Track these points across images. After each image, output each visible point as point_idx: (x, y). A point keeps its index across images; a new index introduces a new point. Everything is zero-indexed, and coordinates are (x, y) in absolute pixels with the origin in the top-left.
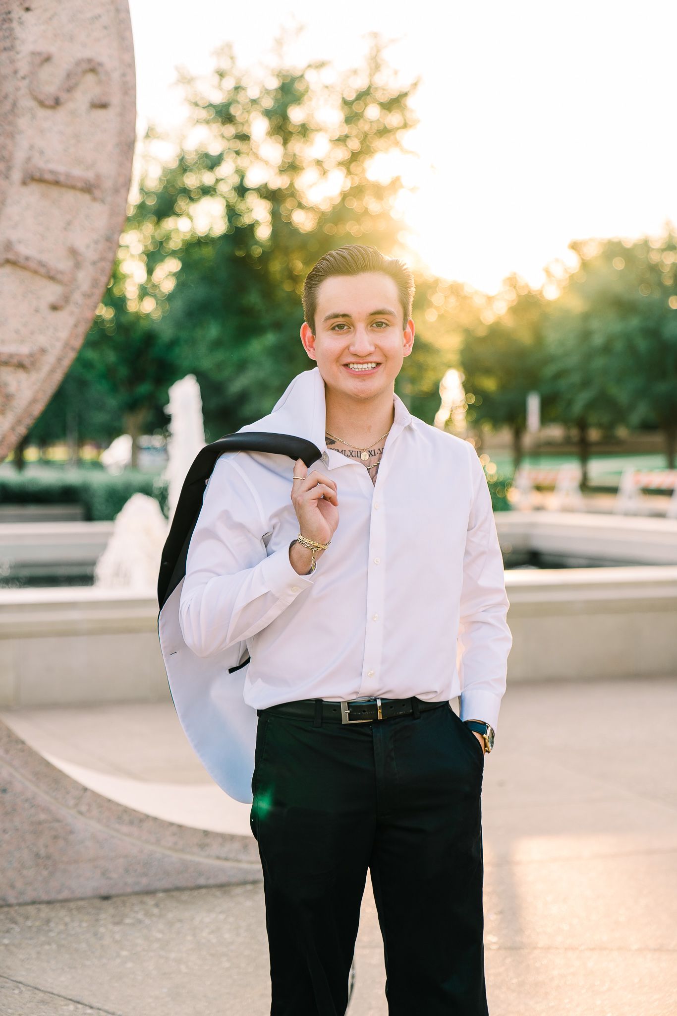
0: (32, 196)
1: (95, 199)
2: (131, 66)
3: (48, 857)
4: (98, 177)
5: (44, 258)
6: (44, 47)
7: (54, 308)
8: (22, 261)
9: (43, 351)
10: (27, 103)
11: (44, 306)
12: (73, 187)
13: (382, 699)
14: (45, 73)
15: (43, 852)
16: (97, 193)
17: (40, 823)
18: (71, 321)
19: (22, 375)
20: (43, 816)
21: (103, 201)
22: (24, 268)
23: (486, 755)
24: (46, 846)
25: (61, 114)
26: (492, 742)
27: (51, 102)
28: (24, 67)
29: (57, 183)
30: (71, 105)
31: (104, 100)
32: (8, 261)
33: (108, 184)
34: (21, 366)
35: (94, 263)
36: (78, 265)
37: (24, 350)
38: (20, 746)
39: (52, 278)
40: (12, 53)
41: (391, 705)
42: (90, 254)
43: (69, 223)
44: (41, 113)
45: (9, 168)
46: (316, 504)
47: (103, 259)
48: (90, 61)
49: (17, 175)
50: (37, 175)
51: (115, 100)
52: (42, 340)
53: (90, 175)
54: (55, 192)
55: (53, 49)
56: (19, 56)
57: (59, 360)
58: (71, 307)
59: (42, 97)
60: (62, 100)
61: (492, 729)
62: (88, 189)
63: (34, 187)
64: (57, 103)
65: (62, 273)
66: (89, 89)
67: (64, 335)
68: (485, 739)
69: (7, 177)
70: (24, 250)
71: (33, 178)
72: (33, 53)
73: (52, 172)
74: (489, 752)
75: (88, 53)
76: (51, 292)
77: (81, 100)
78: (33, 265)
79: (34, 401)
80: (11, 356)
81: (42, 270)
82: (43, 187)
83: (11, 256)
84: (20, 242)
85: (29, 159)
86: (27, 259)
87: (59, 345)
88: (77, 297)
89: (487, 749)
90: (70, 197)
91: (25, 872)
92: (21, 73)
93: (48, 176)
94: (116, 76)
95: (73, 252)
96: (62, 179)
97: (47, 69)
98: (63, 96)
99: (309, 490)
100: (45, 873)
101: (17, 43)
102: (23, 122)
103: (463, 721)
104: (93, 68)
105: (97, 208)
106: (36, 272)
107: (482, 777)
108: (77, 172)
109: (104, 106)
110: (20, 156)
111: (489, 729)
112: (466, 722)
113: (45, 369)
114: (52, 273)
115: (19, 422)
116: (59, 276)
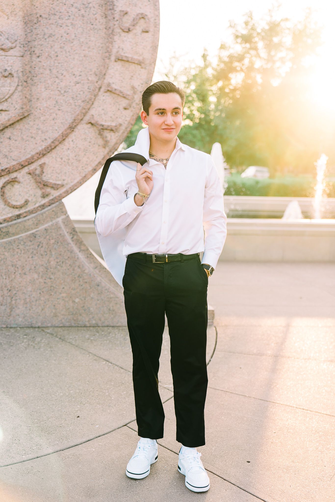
0: (118, 66)
1: (142, 68)
2: (158, 16)
3: (114, 311)
4: (144, 59)
5: (122, 90)
6: (125, 9)
7: (125, 109)
8: (114, 91)
9: (120, 125)
10: (118, 30)
11: (121, 108)
12: (134, 63)
14: (125, 18)
15: (111, 308)
16: (143, 65)
17: (111, 298)
18: (132, 114)
19: (112, 134)
20: (112, 296)
21: (145, 68)
22: (114, 93)
24: (113, 307)
25: (130, 35)
27: (127, 30)
28: (117, 16)
29: (128, 61)
30: (134, 31)
31: (147, 29)
32: (108, 90)
33: (147, 62)
34: (112, 130)
35: (140, 92)
36: (135, 93)
37: (114, 124)
38: (104, 270)
39: (124, 97)
40: (113, 11)
41: (172, 257)
42: (139, 88)
43: (132, 77)
44: (123, 34)
45: (110, 55)
46: (144, 180)
48: (142, 14)
49: (113, 58)
51: (151, 30)
52: (120, 121)
53: (141, 58)
54: (127, 64)
55: (128, 10)
56: (116, 12)
57: (126, 128)
58: (131, 109)
59: (123, 28)
60: (130, 29)
62: (140, 63)
63: (119, 62)
64: (129, 30)
65: (129, 95)
66: (142, 25)
67: (128, 119)
69: (109, 59)
70: (114, 86)
71: (119, 59)
72: (121, 11)
73: (126, 57)
75: (142, 11)
76: (124, 103)
77: (138, 29)
78: (117, 92)
79: (116, 143)
80: (108, 126)
81: (121, 94)
82: (123, 62)
83: (109, 89)
84: (113, 83)
85: (118, 52)
86: (115, 90)
87: (126, 123)
88: (134, 105)
89: (209, 275)
90: (133, 67)
91: (105, 315)
92: (116, 19)
93: (124, 58)
94: (152, 20)
95: (133, 88)
96: (130, 59)
97: (126, 17)
98: (132, 28)
99: (142, 174)
100: (112, 316)
101: (115, 7)
102: (116, 38)
104: (143, 17)
105: (143, 70)
106: (119, 95)
108: (136, 57)
109: (147, 32)
110: (114, 51)
111: (211, 268)
113: (121, 132)
114: (125, 96)
115: (110, 151)
116: (127, 97)
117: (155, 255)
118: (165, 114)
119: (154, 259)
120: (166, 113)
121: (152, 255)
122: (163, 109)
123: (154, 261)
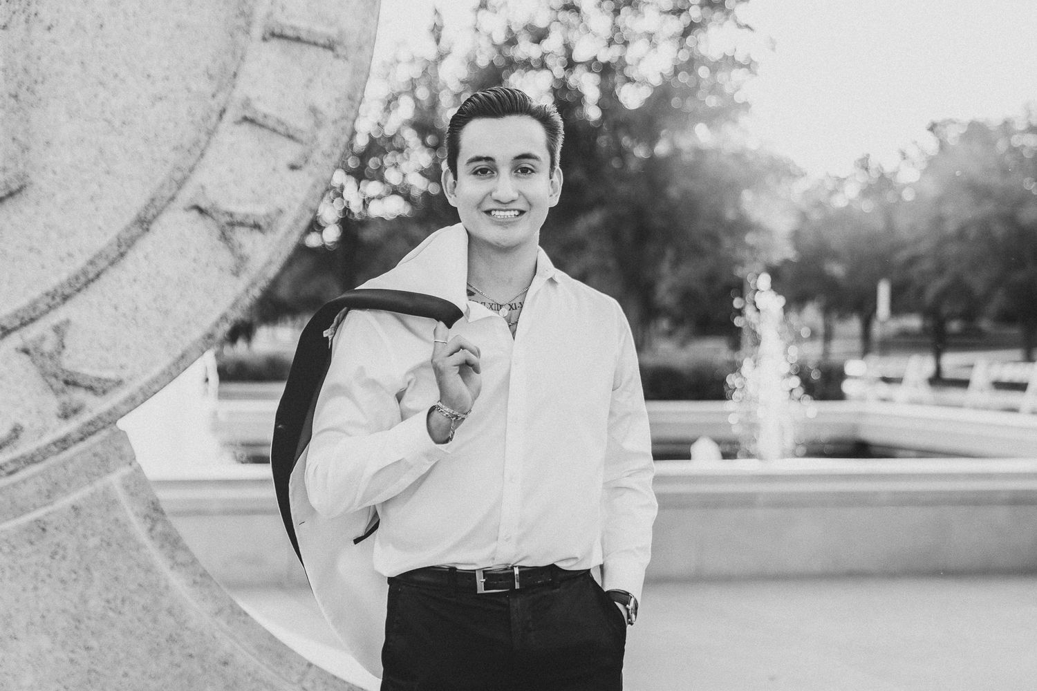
0: (272, 52)
1: (337, 56)
4: (341, 33)
5: (284, 116)
7: (293, 167)
8: (261, 119)
9: (280, 212)
11: (282, 165)
12: (315, 44)
13: (520, 567)
16: (339, 49)
18: (310, 181)
19: (257, 235)
21: (346, 58)
22: (262, 126)
23: (629, 627)
26: (636, 614)
29: (298, 39)
32: (245, 119)
33: (351, 41)
34: (257, 226)
35: (335, 122)
36: (318, 124)
37: (259, 211)
39: (290, 137)
41: (530, 573)
42: (331, 113)
43: (310, 80)
45: (249, 24)
46: (457, 371)
47: (344, 118)
49: (257, 31)
50: (277, 31)
52: (280, 201)
53: (333, 32)
54: (296, 48)
57: (296, 221)
58: (310, 167)
61: (636, 601)
62: (330, 46)
63: (275, 42)
65: (301, 131)
67: (302, 196)
68: (628, 610)
69: (248, 33)
70: (261, 108)
71: (274, 35)
73: (292, 28)
74: (632, 624)
76: (290, 152)
78: (271, 123)
79: (270, 263)
80: (247, 216)
81: (281, 129)
82: (285, 43)
83: (249, 115)
84: (259, 99)
85: (270, 15)
86: (265, 116)
87: (297, 206)
88: (317, 156)
89: (630, 620)
90: (312, 53)
93: (290, 33)
95: (314, 111)
96: (304, 35)
99: (452, 354)
103: (605, 590)
105: (340, 64)
106: (274, 130)
107: (623, 650)
108: (320, 28)
110: (260, 12)
111: (633, 600)
112: (608, 592)
113: (282, 230)
114: (291, 133)
115: (253, 284)
116: (298, 135)
117: (484, 572)
118: (495, 172)
119: (480, 580)
120: (497, 170)
121: (475, 570)
122: (488, 159)
123: (481, 589)
